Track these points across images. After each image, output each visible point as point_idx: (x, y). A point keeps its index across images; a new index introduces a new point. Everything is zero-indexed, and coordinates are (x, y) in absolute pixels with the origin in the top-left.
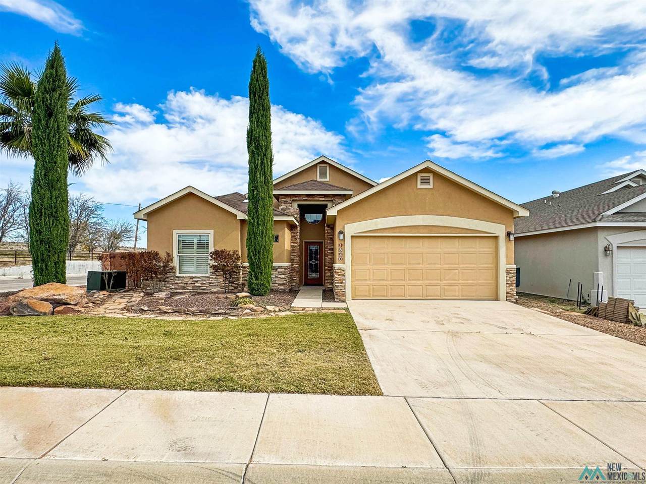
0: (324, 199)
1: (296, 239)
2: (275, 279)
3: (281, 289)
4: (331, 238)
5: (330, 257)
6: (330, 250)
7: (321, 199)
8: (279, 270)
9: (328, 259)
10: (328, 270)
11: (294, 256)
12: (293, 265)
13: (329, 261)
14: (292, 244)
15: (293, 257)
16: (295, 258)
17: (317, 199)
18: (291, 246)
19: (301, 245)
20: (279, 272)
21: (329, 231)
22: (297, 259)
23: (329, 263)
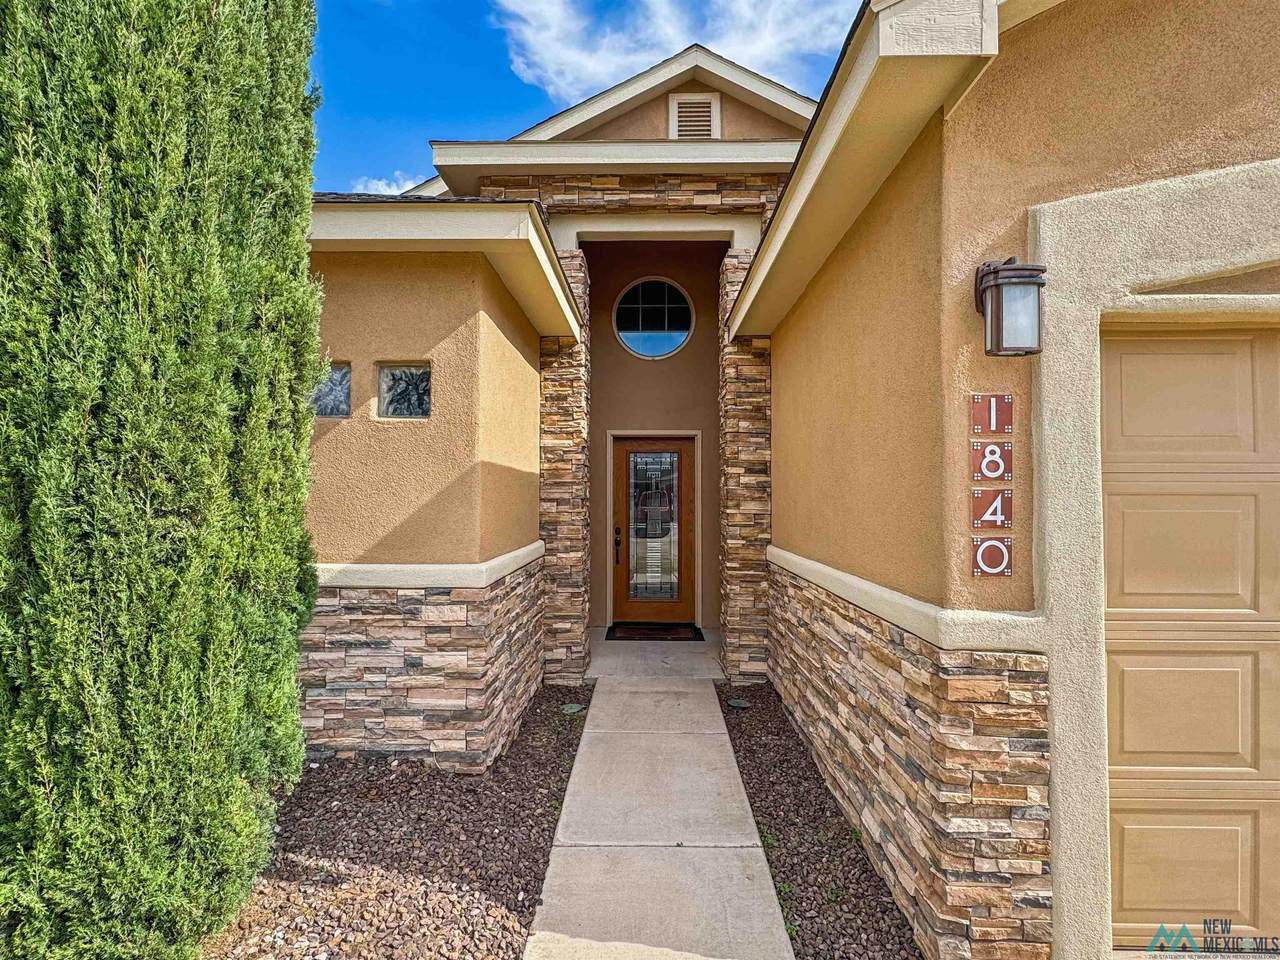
0: (714, 200)
1: (567, 413)
2: (401, 680)
3: (446, 755)
4: (758, 409)
5: (752, 507)
6: (750, 471)
7: (699, 200)
8: (431, 614)
9: (738, 519)
10: (744, 579)
11: (559, 502)
12: (550, 552)
13: (745, 532)
14: (549, 441)
15: (553, 508)
16: (565, 518)
17: (682, 198)
18: (544, 449)
19: (592, 447)
20: (432, 629)
21: (747, 371)
22: (572, 521)
23: (751, 542)
